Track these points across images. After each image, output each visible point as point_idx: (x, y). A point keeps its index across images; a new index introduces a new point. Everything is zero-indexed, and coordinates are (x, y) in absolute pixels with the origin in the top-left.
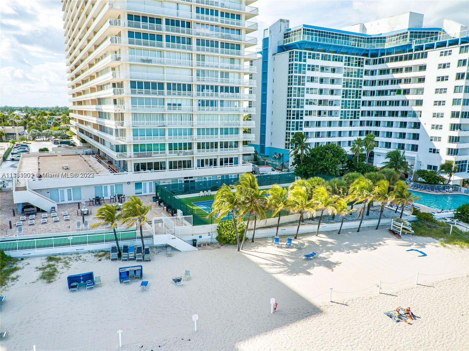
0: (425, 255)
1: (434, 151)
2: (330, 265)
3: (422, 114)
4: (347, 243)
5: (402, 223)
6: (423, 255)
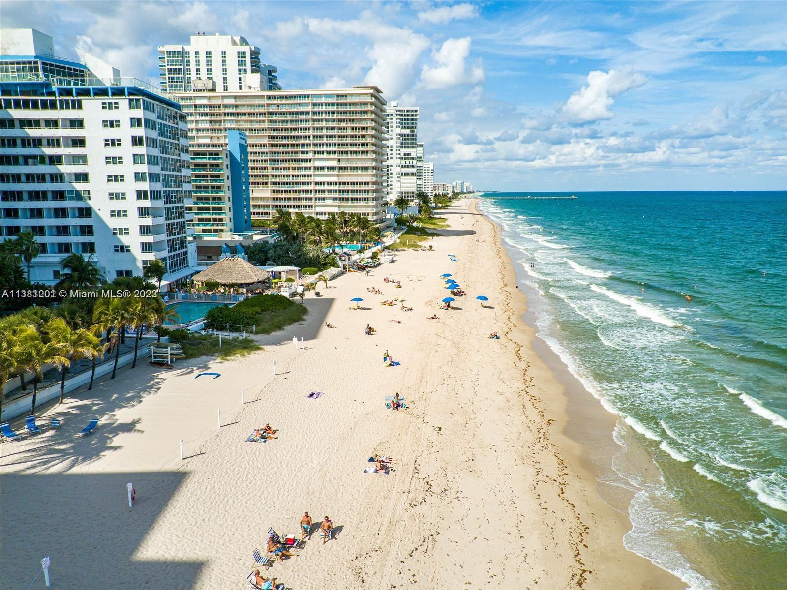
0: (218, 375)
1: (123, 249)
2: (129, 427)
3: (91, 195)
4: (115, 396)
5: (169, 348)
6: (216, 376)
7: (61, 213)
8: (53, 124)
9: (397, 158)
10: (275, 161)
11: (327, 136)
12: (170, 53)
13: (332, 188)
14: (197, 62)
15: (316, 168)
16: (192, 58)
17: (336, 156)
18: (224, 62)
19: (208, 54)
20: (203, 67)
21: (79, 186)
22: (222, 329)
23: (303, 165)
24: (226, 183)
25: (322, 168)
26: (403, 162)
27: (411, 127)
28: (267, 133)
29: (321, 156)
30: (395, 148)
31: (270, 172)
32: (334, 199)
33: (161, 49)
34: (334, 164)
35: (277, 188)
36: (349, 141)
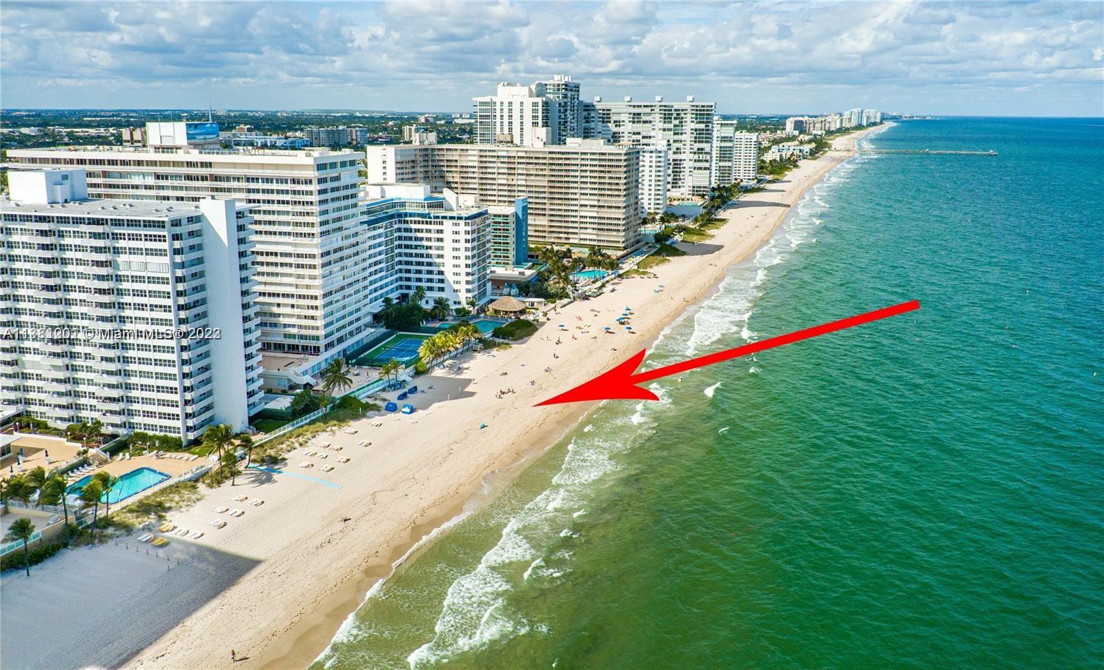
3: (444, 265)
5: (479, 344)
7: (430, 272)
8: (429, 231)
9: (691, 153)
10: (552, 198)
11: (590, 183)
12: (482, 104)
13: (592, 220)
14: (502, 110)
15: (581, 205)
16: (498, 107)
17: (596, 198)
18: (522, 110)
19: (510, 103)
20: (506, 114)
21: (438, 260)
22: (499, 337)
23: (572, 202)
24: (512, 232)
25: (586, 206)
26: (696, 157)
27: (706, 122)
28: (547, 179)
29: (585, 197)
30: (688, 143)
31: (547, 207)
32: (593, 229)
33: (474, 99)
34: (595, 203)
35: (552, 218)
36: (607, 187)
